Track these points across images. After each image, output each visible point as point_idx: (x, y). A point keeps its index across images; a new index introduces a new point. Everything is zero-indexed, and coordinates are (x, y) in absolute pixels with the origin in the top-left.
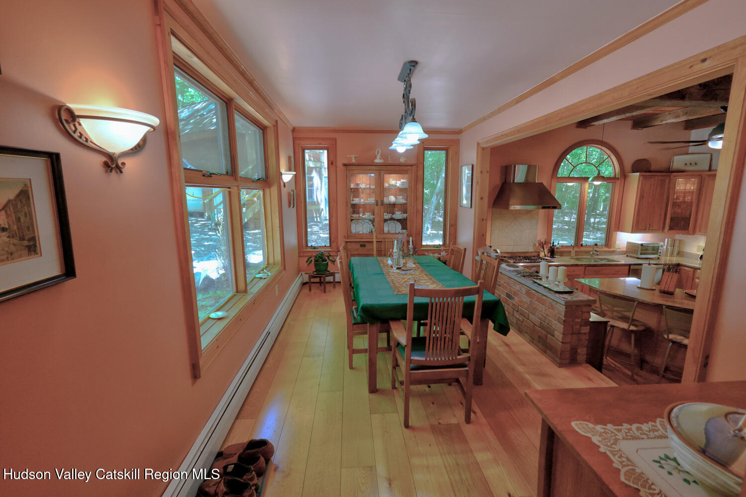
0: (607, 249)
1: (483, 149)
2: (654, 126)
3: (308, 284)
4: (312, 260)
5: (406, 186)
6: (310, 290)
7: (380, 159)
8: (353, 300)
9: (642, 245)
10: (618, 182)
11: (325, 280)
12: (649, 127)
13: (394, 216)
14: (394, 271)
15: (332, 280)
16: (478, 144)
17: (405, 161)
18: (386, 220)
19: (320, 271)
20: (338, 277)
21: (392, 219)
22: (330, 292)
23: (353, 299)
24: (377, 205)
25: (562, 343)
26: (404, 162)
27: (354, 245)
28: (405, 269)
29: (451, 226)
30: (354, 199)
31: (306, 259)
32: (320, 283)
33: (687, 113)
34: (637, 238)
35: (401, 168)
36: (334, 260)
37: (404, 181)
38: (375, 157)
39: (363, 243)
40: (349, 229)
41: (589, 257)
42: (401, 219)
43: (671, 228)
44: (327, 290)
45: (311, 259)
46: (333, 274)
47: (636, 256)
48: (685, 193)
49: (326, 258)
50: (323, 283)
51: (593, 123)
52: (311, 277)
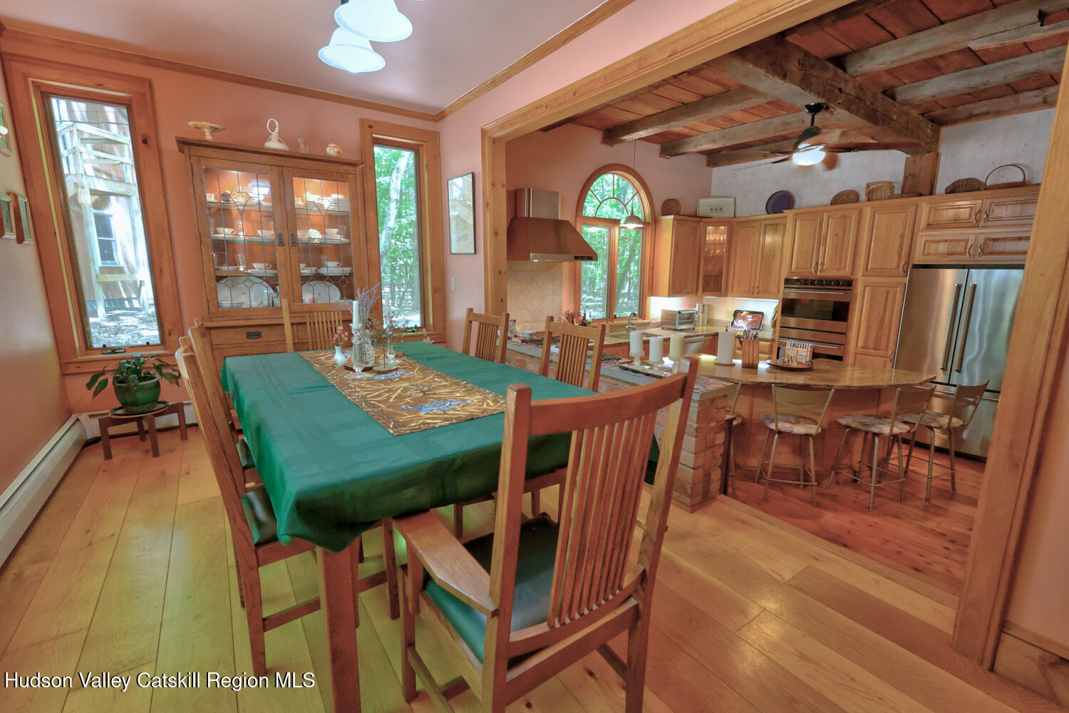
0: (640, 321)
1: (494, 141)
2: (683, 154)
3: (100, 443)
4: (106, 381)
5: (346, 207)
6: (108, 456)
7: (280, 141)
8: (245, 468)
9: (679, 312)
10: (649, 228)
11: (152, 424)
12: (680, 155)
13: (323, 271)
14: (359, 377)
15: (176, 423)
16: (484, 132)
17: (339, 152)
18: (305, 279)
19: (136, 404)
20: (192, 415)
21: (320, 277)
22: (172, 451)
23: (244, 464)
24: (281, 244)
25: (693, 468)
26: (335, 154)
27: (228, 334)
28: (381, 368)
29: (435, 291)
30: (221, 229)
31: (88, 379)
32: (142, 434)
33: (724, 137)
34: (675, 304)
35: (331, 167)
36: (177, 375)
37: (340, 197)
38: (267, 137)
39: (252, 330)
40: (211, 303)
41: (625, 332)
42: (339, 277)
43: (704, 291)
44: (161, 448)
45: (103, 378)
46: (178, 409)
47: (673, 327)
48: (715, 243)
49: (153, 372)
50: (147, 432)
51: (626, 137)
52: (105, 424)
